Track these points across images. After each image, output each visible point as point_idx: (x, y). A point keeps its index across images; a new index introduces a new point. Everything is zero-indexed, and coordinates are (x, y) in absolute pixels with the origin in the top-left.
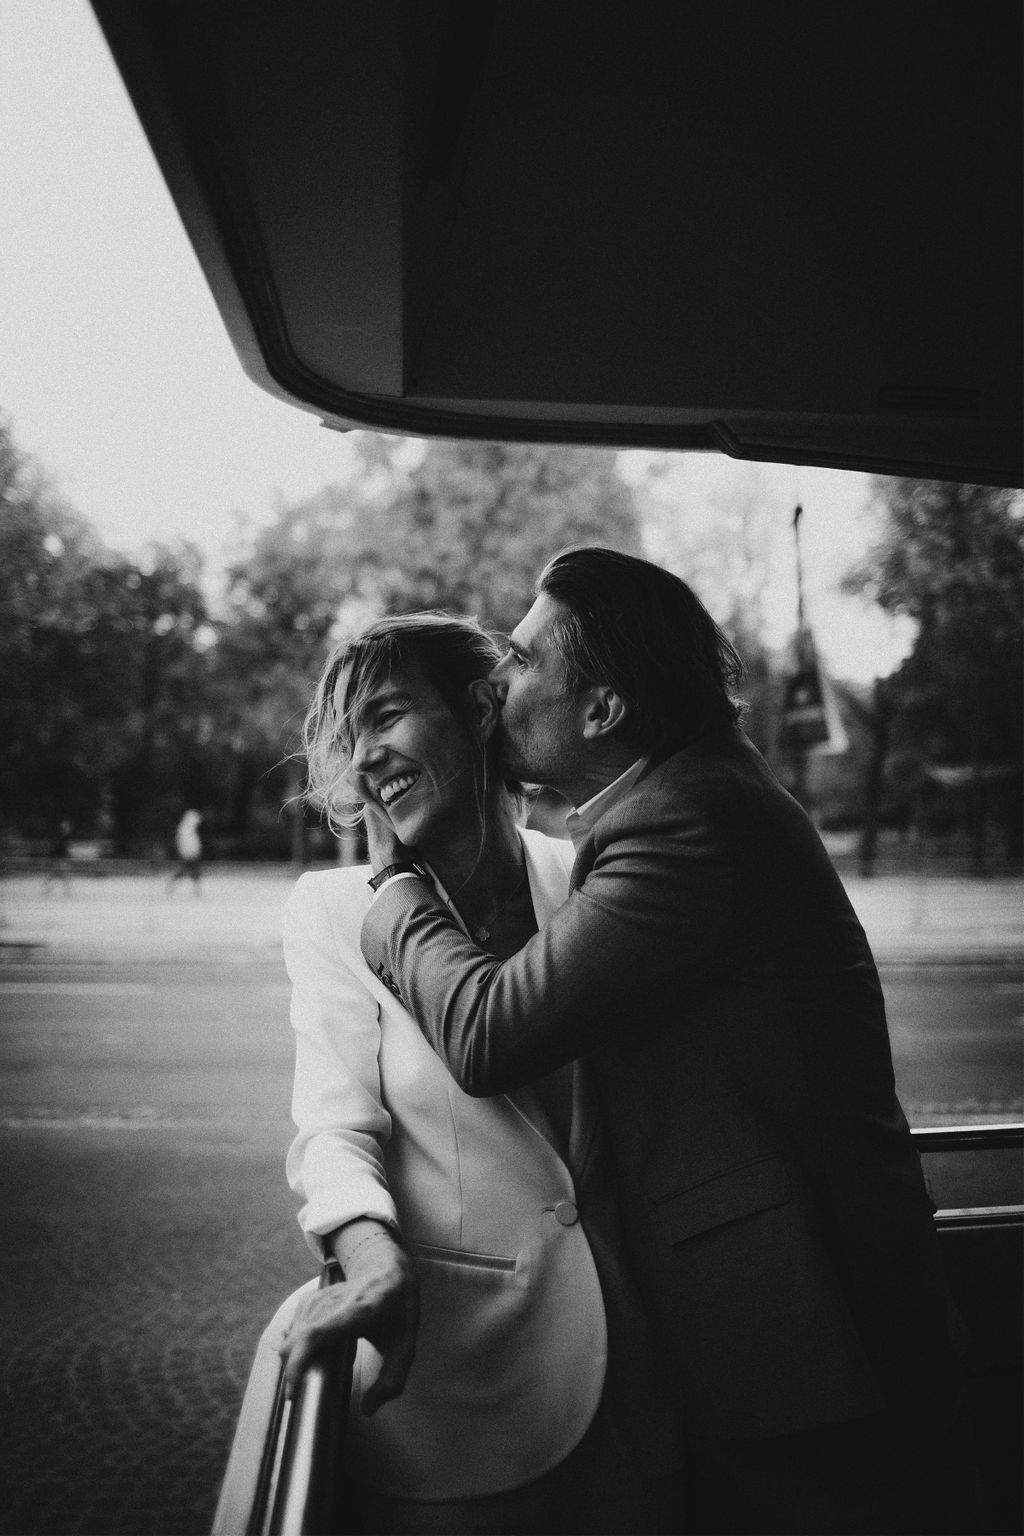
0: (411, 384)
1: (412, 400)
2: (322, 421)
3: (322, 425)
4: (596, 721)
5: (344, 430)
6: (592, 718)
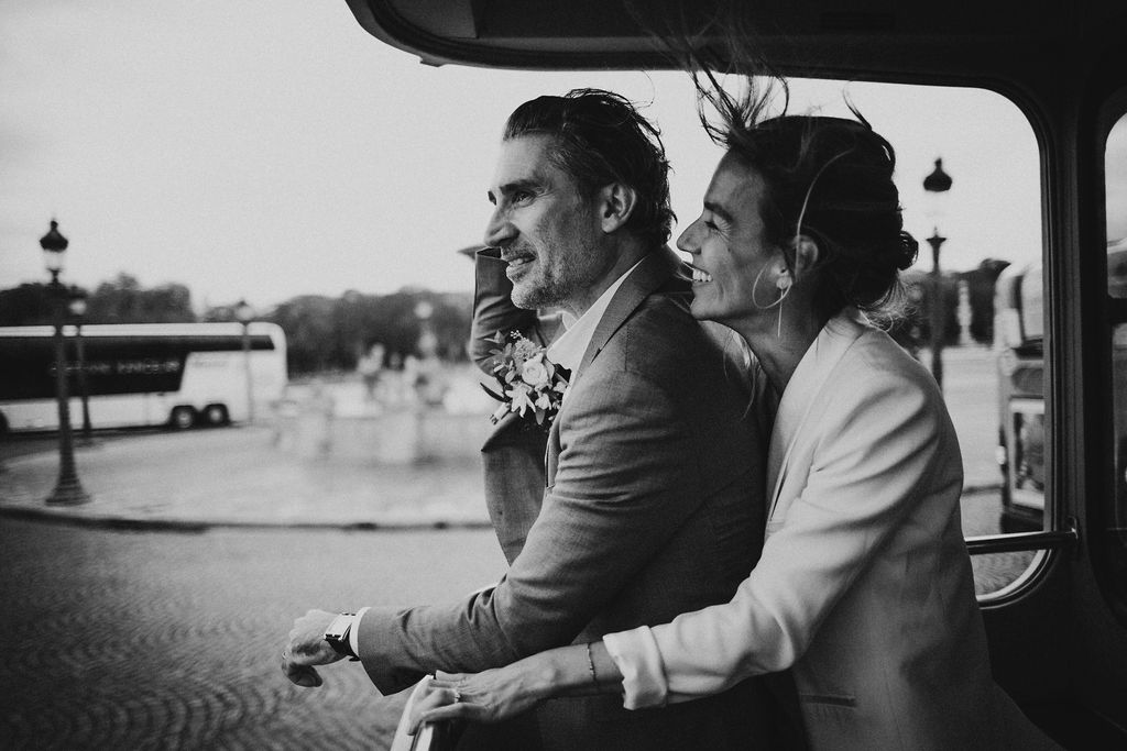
0: (481, 29)
1: (483, 40)
2: (422, 60)
3: (422, 63)
4: (612, 216)
5: (438, 65)
6: (607, 215)
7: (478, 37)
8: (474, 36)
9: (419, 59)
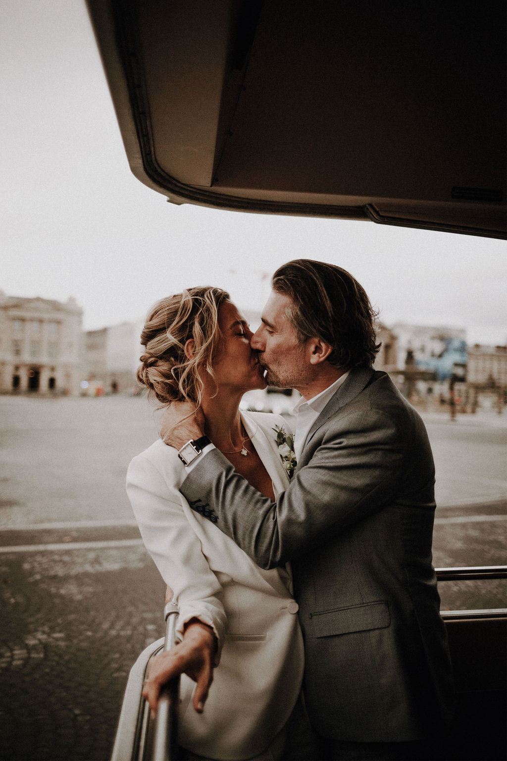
0: (215, 181)
1: (216, 189)
2: (169, 199)
3: (169, 201)
4: (317, 355)
5: (179, 204)
6: (314, 353)
7: (211, 186)
8: (209, 185)
9: (166, 198)
